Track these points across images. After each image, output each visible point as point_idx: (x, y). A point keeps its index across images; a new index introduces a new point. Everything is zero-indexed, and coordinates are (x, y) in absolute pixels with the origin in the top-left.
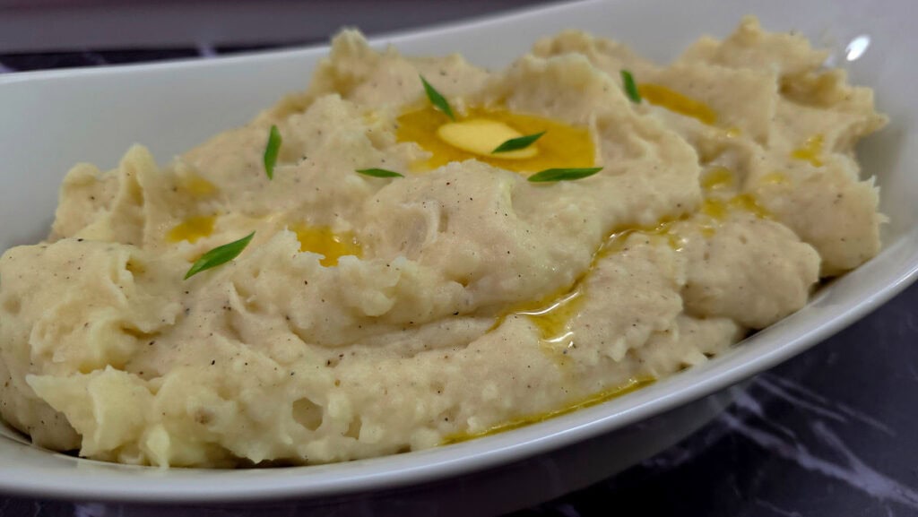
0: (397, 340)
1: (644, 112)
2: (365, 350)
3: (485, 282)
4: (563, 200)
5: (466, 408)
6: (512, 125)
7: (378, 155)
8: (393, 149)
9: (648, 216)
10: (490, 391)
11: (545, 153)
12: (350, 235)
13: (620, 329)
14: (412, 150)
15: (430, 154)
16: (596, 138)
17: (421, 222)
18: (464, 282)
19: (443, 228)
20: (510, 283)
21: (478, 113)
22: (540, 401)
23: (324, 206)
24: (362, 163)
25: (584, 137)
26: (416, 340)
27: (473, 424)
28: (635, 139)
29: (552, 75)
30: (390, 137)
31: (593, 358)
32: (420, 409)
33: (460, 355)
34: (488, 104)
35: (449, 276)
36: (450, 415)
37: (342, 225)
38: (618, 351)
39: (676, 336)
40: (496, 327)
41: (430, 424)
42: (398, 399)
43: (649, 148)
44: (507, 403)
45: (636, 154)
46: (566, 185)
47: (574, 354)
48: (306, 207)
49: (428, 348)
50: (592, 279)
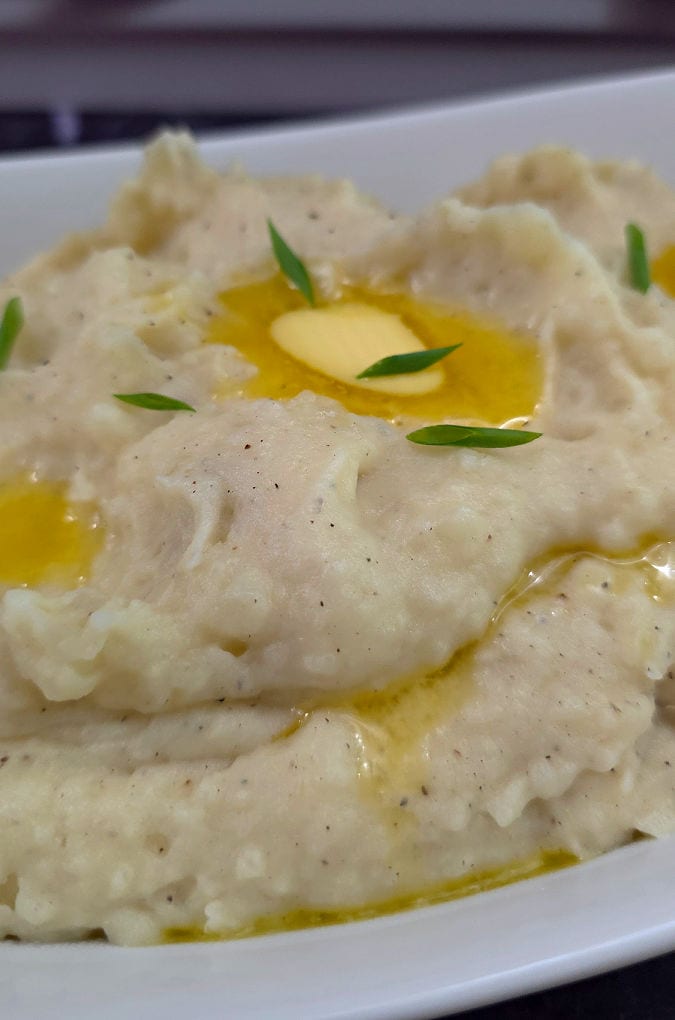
0: (107, 740)
1: (646, 321)
2: (48, 751)
3: (275, 654)
4: (460, 490)
5: (206, 886)
6: (410, 322)
7: (160, 366)
8: (190, 357)
9: (615, 532)
10: (251, 863)
11: (454, 385)
12: (93, 508)
13: (520, 763)
14: (224, 361)
15: (253, 370)
16: (551, 364)
17: (187, 516)
18: (237, 648)
19: (220, 536)
20: (318, 663)
21: (359, 294)
22: (346, 887)
23: (63, 447)
24: (129, 383)
25: (529, 357)
26: (139, 743)
27: (215, 916)
28: (620, 370)
29: (490, 237)
30: (191, 333)
31: (457, 818)
32: (119, 883)
33: (211, 784)
34: (376, 280)
35: (210, 636)
36: (177, 893)
37: (81, 489)
38: (508, 806)
39: (627, 782)
40: (292, 730)
41: (140, 905)
42: (80, 861)
43: (642, 392)
44: (282, 886)
45: (616, 401)
46: (469, 458)
47: (420, 807)
48: (35, 446)
49: (161, 758)
50: (485, 655)
